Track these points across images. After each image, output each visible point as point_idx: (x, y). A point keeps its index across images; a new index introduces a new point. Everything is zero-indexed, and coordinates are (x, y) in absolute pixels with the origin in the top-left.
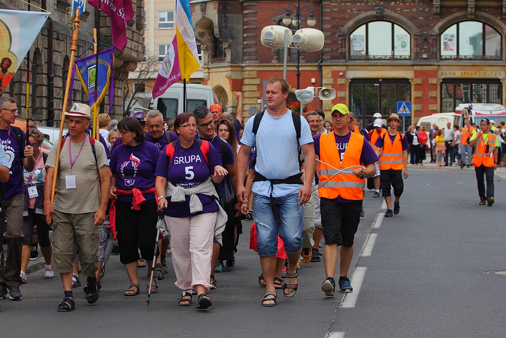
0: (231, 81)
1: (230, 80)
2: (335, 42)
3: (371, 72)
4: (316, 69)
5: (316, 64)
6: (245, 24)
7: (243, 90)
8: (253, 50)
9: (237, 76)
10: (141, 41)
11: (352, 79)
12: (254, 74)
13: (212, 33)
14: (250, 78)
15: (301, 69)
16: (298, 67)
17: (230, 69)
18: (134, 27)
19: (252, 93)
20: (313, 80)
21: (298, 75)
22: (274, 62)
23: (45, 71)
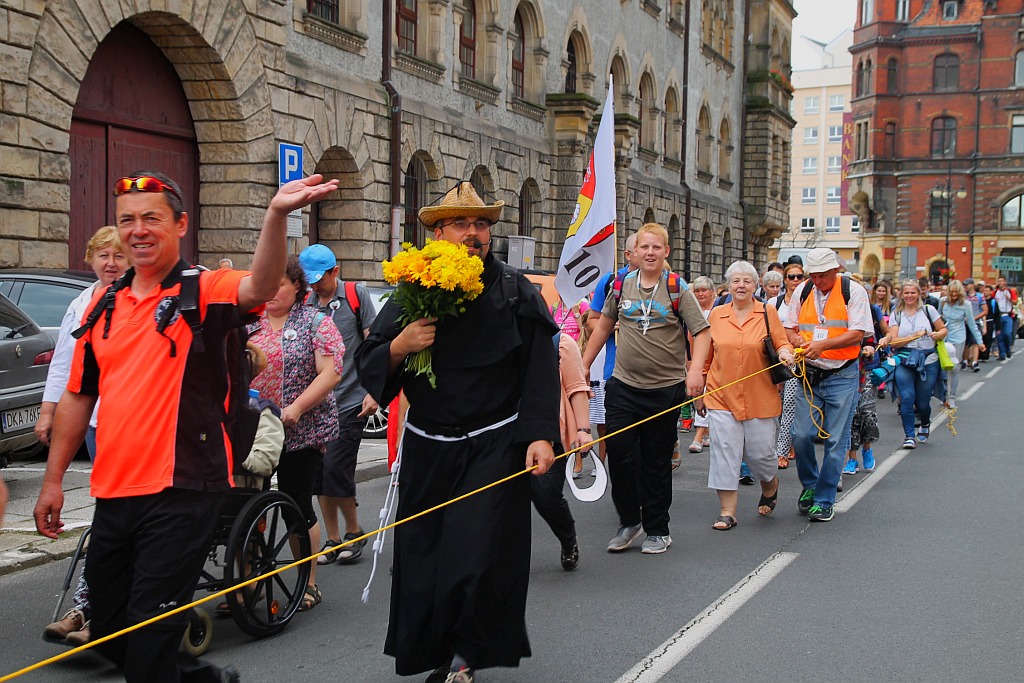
1: (883, 249)
2: (987, 214)
4: (967, 239)
5: (967, 234)
6: (899, 197)
8: (906, 221)
9: (890, 245)
10: (786, 210)
11: (1003, 249)
12: (906, 244)
13: (867, 206)
15: (950, 239)
16: (947, 237)
17: (883, 238)
18: (779, 197)
20: (964, 250)
21: (947, 245)
22: (926, 232)
23: (683, 236)
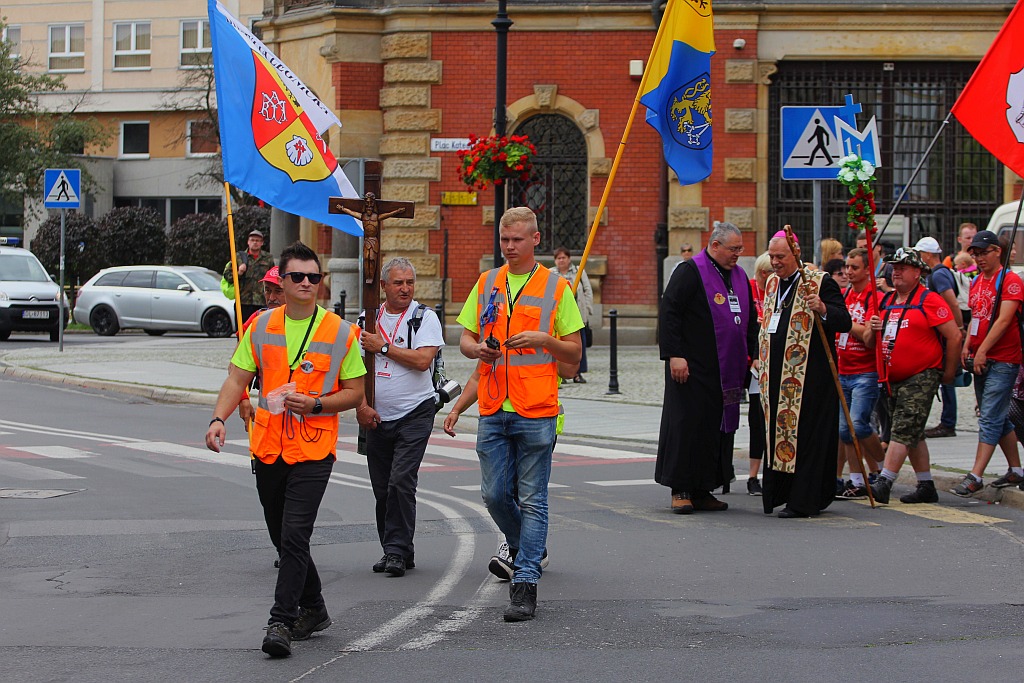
0: (339, 69)
1: (335, 65)
3: (851, 36)
4: (646, 25)
5: (648, 7)
7: (381, 105)
9: (358, 51)
11: (780, 64)
12: (420, 45)
14: (404, 59)
17: (332, 25)
19: (412, 113)
20: (636, 67)
